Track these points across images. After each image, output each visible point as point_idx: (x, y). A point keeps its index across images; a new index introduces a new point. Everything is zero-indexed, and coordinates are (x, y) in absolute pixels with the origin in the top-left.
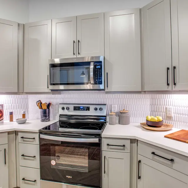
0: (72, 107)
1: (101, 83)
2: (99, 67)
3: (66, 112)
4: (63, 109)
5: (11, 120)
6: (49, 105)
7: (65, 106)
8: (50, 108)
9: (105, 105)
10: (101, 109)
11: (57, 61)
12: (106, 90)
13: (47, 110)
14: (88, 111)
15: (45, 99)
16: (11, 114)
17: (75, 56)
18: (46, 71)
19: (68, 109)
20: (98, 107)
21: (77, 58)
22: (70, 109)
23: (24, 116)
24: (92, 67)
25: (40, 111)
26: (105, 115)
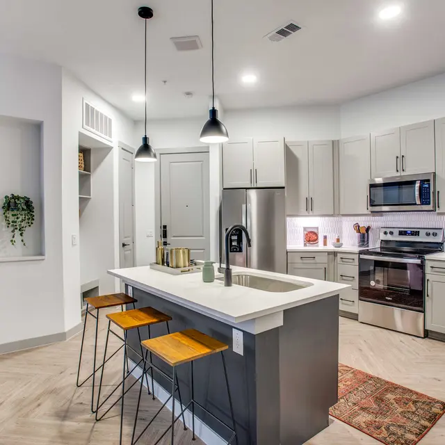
0: (396, 232)
1: (429, 204)
2: (427, 186)
3: (389, 237)
4: (385, 233)
5: (325, 244)
6: (368, 229)
7: (388, 231)
8: (370, 232)
9: (441, 229)
10: (435, 235)
11: (379, 180)
12: (437, 211)
13: (366, 234)
14: (417, 237)
15: (364, 222)
16: (325, 237)
17: (398, 174)
18: (364, 192)
19: (391, 233)
20: (431, 231)
21: (401, 176)
22: (394, 234)
23: (338, 240)
24: (417, 185)
25: (357, 235)
26: (440, 241)
